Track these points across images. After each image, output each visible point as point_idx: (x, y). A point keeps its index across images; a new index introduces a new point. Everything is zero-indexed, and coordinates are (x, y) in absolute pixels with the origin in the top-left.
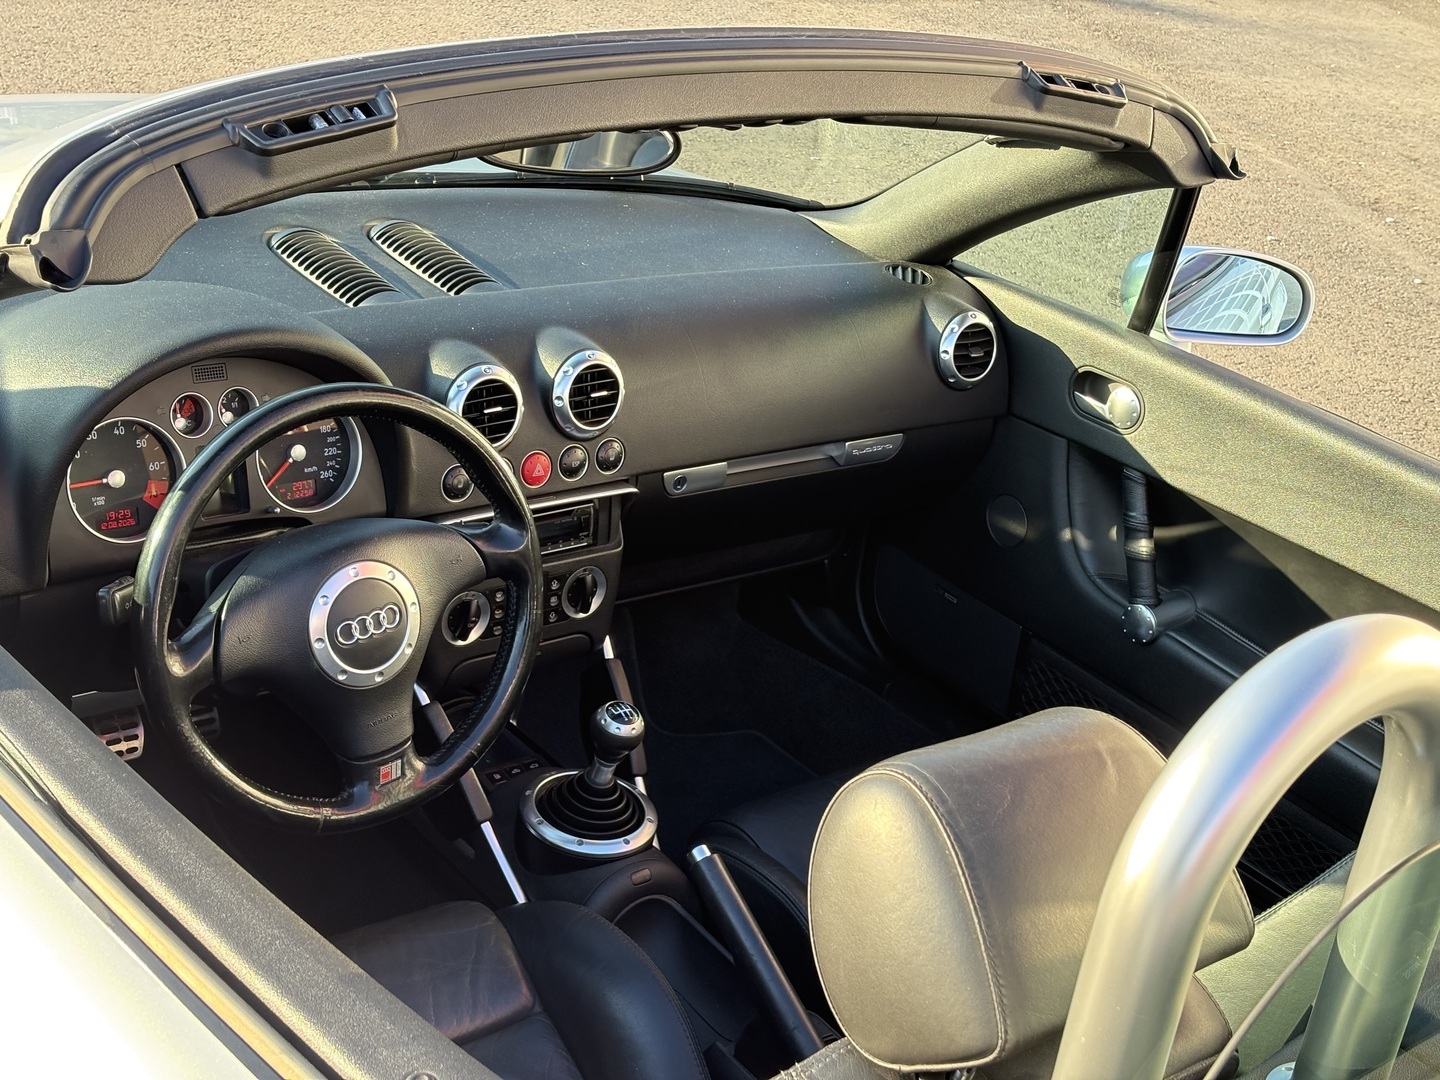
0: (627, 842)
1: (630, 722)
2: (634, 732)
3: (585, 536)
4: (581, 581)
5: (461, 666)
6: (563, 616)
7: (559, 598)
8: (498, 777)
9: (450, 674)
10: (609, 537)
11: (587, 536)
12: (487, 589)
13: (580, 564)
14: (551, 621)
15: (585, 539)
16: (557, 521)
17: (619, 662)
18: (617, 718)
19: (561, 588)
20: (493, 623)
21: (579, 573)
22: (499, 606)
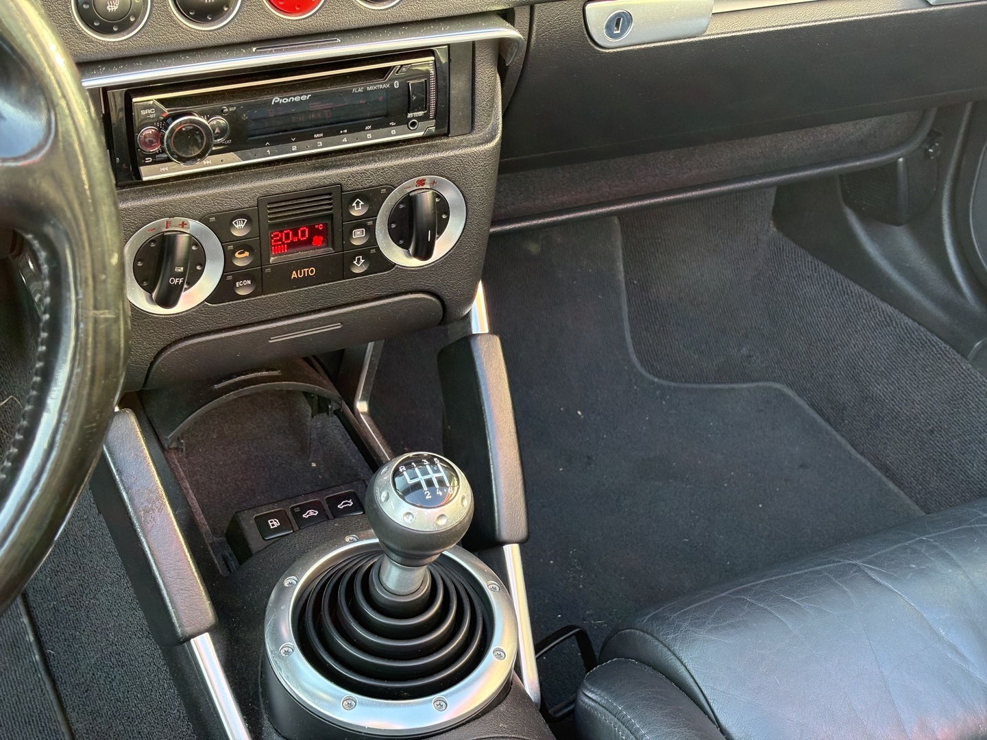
0: (442, 706)
1: (436, 502)
2: (442, 522)
3: (420, 119)
4: (410, 201)
5: (173, 349)
6: (379, 263)
7: (371, 231)
8: (274, 523)
9: (152, 364)
10: (473, 122)
11: (425, 118)
12: (211, 214)
13: (408, 172)
14: (356, 271)
15: (420, 124)
16: (358, 88)
17: (496, 340)
18: (410, 491)
19: (372, 214)
20: (230, 276)
21: (409, 186)
22: (242, 245)
